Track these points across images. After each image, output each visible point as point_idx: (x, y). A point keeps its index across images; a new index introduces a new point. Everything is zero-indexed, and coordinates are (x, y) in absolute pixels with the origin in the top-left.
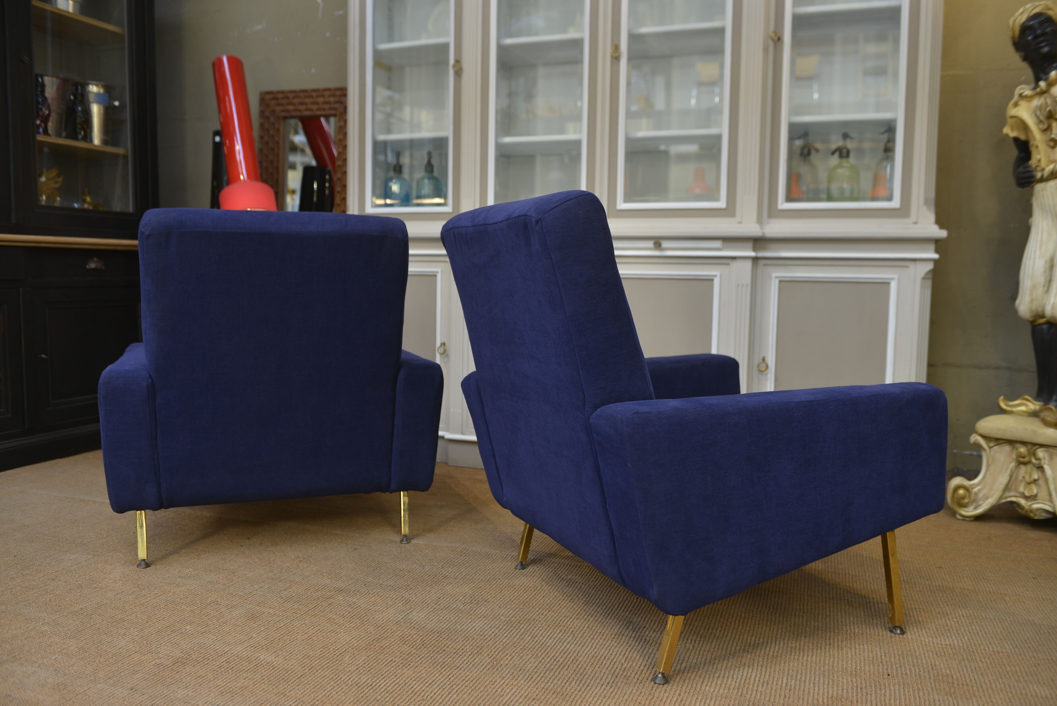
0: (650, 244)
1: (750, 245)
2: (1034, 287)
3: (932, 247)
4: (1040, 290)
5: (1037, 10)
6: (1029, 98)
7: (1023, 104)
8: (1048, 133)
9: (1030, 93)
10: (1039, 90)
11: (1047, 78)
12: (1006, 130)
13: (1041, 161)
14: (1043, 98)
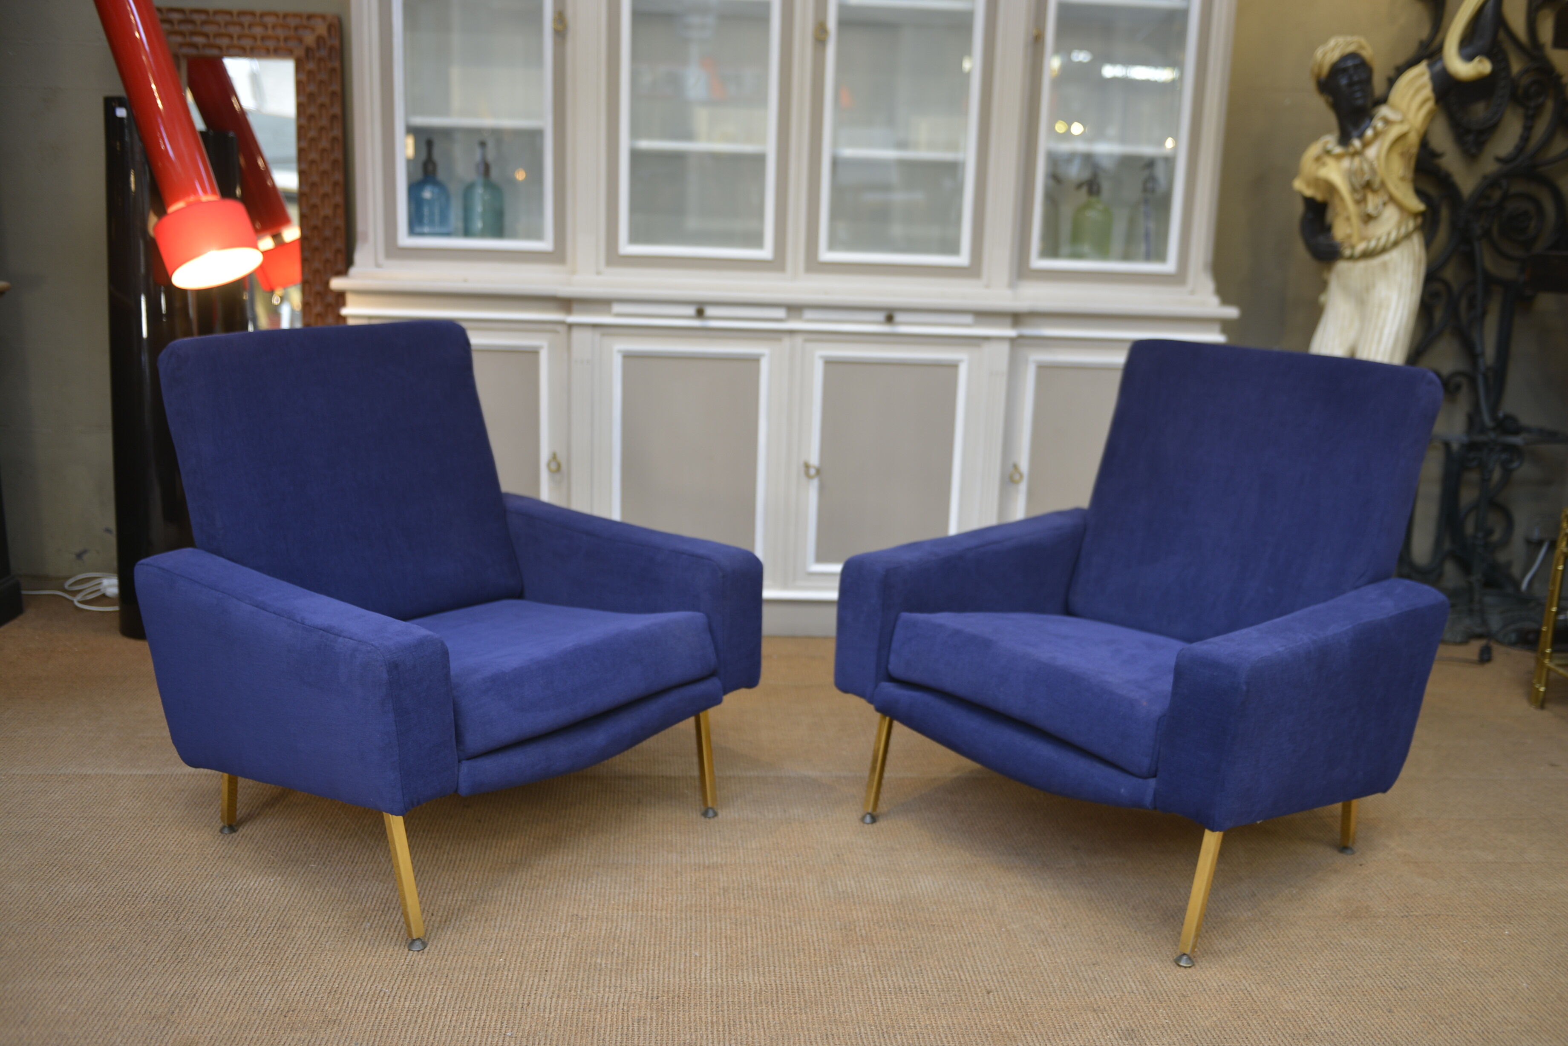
0: (881, 316)
1: (1009, 320)
3: (1217, 327)
5: (1351, 48)
6: (1339, 157)
7: (1331, 163)
8: (1363, 205)
9: (1338, 150)
10: (1351, 150)
11: (1361, 136)
12: (1299, 185)
13: (1349, 236)
14: (1357, 161)
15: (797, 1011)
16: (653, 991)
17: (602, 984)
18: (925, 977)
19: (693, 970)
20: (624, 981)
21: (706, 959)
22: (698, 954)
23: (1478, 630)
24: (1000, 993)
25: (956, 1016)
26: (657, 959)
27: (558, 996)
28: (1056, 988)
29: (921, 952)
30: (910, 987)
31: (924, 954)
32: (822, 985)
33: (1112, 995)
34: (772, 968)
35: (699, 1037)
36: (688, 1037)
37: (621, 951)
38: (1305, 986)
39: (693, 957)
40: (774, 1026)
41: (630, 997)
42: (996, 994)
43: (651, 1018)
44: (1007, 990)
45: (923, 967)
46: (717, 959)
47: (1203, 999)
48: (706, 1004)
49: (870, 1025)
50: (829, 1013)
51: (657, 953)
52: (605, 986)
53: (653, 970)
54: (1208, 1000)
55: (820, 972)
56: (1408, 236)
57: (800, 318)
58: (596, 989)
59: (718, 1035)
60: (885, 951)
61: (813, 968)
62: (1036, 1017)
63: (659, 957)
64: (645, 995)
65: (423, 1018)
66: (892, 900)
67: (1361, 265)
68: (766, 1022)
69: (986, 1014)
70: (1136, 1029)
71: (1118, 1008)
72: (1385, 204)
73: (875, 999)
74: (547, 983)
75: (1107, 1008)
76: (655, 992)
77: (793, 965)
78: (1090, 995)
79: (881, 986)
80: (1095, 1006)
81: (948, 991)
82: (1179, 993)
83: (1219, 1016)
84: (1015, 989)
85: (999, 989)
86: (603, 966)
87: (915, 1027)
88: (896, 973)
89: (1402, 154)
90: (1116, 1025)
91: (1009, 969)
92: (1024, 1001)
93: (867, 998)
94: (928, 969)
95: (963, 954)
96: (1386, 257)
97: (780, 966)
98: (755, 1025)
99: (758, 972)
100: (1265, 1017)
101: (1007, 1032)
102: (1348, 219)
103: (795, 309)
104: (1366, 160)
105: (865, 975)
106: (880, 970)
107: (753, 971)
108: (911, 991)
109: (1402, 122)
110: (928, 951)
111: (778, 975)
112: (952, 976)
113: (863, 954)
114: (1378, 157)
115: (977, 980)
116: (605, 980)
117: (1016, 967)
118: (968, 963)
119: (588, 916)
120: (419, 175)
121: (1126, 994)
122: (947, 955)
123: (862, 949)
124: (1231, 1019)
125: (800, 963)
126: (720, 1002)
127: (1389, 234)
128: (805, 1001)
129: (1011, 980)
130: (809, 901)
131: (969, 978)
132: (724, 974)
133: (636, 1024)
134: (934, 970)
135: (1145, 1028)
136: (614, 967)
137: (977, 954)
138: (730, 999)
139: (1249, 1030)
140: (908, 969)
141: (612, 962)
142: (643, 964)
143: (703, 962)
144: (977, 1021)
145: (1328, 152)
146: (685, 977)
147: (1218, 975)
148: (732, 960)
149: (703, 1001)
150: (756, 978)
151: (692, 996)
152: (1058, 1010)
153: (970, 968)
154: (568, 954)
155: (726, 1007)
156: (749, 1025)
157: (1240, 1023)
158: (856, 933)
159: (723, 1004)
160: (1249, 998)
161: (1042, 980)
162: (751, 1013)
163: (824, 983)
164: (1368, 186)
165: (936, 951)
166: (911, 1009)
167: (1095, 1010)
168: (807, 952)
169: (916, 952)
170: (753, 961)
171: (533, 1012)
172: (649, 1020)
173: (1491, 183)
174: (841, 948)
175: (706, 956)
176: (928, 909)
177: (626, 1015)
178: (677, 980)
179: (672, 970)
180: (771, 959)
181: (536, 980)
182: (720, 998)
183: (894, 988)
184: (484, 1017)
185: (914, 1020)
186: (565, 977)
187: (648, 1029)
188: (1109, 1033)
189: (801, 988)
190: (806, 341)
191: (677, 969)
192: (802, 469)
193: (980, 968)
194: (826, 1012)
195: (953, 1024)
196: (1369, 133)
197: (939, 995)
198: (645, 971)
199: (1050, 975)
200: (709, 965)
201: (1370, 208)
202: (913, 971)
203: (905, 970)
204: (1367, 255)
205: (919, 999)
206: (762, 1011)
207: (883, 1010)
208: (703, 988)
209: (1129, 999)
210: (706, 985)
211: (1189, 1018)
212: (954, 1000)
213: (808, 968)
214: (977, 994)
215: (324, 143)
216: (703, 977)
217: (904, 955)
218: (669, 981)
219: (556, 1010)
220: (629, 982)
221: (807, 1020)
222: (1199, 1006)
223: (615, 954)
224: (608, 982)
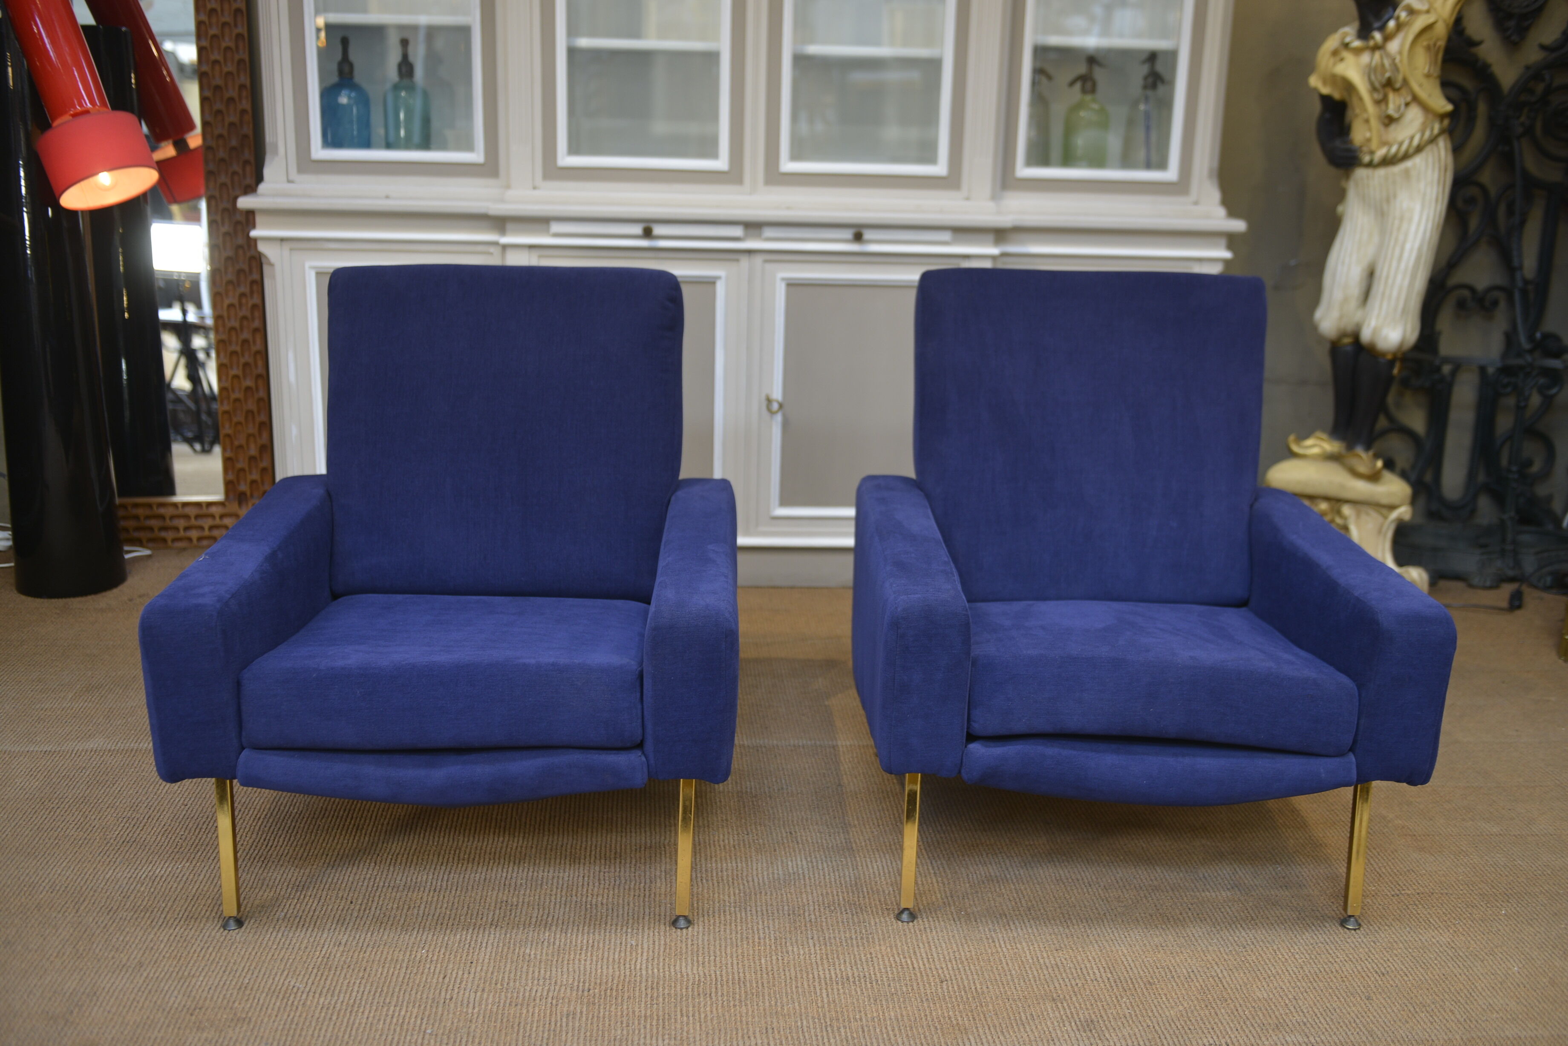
0: (848, 234)
1: (991, 237)
2: (1346, 300)
3: (1223, 242)
4: (1353, 304)
6: (1358, 51)
7: (1349, 58)
8: (1383, 106)
9: (1357, 43)
10: (1371, 43)
11: (1382, 28)
12: (1314, 81)
13: (1369, 140)
14: (1377, 55)
15: (737, 1003)
16: (584, 982)
17: (530, 976)
18: (876, 965)
19: (628, 960)
20: (554, 972)
21: (642, 948)
22: (634, 943)
23: (1510, 573)
24: (954, 981)
25: (906, 1008)
26: (590, 949)
27: (483, 990)
28: (1015, 976)
29: (873, 938)
30: (859, 976)
31: (877, 940)
32: (765, 976)
33: (1073, 983)
34: (712, 958)
35: (631, 1032)
36: (619, 1032)
37: (552, 940)
38: (1280, 972)
39: (629, 946)
40: (712, 1020)
41: (559, 990)
42: (950, 983)
43: (581, 1012)
44: (962, 978)
45: (874, 955)
46: (654, 948)
47: (1170, 986)
48: (640, 996)
49: (813, 1018)
50: (770, 1006)
51: (591, 941)
52: (533, 978)
53: (585, 960)
54: (1175, 987)
55: (763, 961)
56: (1433, 140)
57: (759, 237)
58: (523, 981)
59: (651, 1030)
60: (835, 938)
61: (757, 958)
62: (991, 1007)
63: (593, 946)
64: (575, 988)
65: (338, 1015)
66: (846, 882)
67: (1381, 172)
68: (703, 1016)
69: (938, 1005)
70: (1095, 1020)
71: (1079, 997)
72: (1407, 105)
73: (821, 989)
74: (472, 975)
75: (1068, 997)
76: (587, 985)
77: (735, 955)
78: (1050, 983)
79: (828, 976)
80: (1055, 995)
81: (899, 980)
82: (1145, 980)
83: (1186, 1005)
84: (970, 977)
85: (953, 978)
86: (532, 956)
87: (861, 1019)
88: (845, 961)
89: (1428, 48)
90: (1075, 1016)
91: (966, 956)
92: (979, 990)
93: (812, 988)
94: (880, 956)
95: (917, 940)
96: (1408, 164)
97: (721, 955)
98: (691, 1018)
99: (698, 961)
100: (1235, 1006)
101: (958, 1024)
102: (1367, 121)
103: (753, 227)
104: (1388, 55)
105: (811, 964)
106: (827, 958)
107: (692, 960)
108: (859, 981)
109: (1428, 12)
110: (881, 937)
111: (718, 965)
112: (904, 964)
113: (811, 941)
114: (1400, 53)
115: (930, 969)
116: (534, 972)
117: (973, 953)
118: (922, 950)
119: (518, 902)
120: (334, 79)
121: (1089, 981)
122: (901, 941)
123: (810, 936)
124: (1198, 1008)
125: (743, 952)
126: (655, 995)
127: (1412, 138)
128: (746, 992)
129: (967, 968)
130: (756, 884)
131: (922, 966)
132: (661, 964)
133: (564, 1020)
134: (885, 958)
135: (1105, 1018)
136: (544, 957)
137: (933, 939)
138: (666, 991)
139: (1216, 1020)
140: (858, 957)
141: (542, 953)
142: (575, 955)
143: (640, 951)
144: (927, 1012)
145: (1346, 46)
146: (619, 967)
147: (1189, 960)
148: (670, 949)
149: (637, 994)
150: (695, 968)
151: (626, 989)
152: (1014, 1000)
153: (924, 955)
154: (495, 944)
155: (661, 999)
156: (685, 1018)
157: (1207, 1012)
158: (804, 918)
159: (658, 997)
160: (1220, 985)
161: (1000, 967)
162: (687, 1007)
163: (767, 974)
164: (1389, 84)
165: (889, 937)
166: (858, 1000)
167: (1054, 1000)
168: (751, 941)
169: (868, 938)
170: (692, 949)
171: (456, 1006)
172: (578, 1015)
173: (1534, 74)
174: (788, 935)
175: (642, 944)
176: (884, 891)
177: (554, 1009)
178: (611, 971)
179: (605, 960)
180: (712, 948)
181: (460, 973)
182: (655, 990)
183: (842, 977)
184: (403, 1013)
185: (860, 1012)
186: (491, 969)
187: (577, 1025)
188: (1067, 1024)
189: (742, 979)
190: (766, 261)
191: (611, 959)
192: (764, 404)
193: (935, 955)
194: (767, 1004)
195: (902, 1015)
196: (1392, 24)
197: (889, 985)
198: (577, 962)
199: (1009, 962)
200: (645, 954)
201: (1391, 110)
202: (863, 958)
203: (855, 957)
204: (1388, 162)
205: (867, 989)
206: (699, 1003)
207: (829, 1001)
208: (638, 979)
209: (1092, 988)
210: (641, 976)
211: (1154, 1008)
212: (904, 989)
213: (751, 957)
214: (930, 984)
215: (227, 42)
216: (638, 967)
217: (854, 942)
218: (602, 972)
219: (480, 1005)
220: (560, 973)
221: (747, 1013)
222: (1166, 995)
223: (546, 943)
224: (536, 974)
